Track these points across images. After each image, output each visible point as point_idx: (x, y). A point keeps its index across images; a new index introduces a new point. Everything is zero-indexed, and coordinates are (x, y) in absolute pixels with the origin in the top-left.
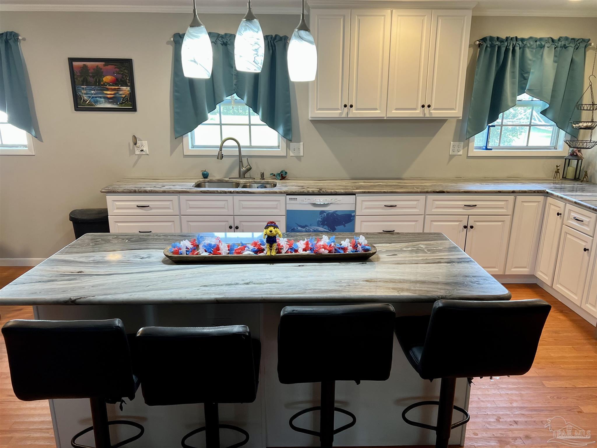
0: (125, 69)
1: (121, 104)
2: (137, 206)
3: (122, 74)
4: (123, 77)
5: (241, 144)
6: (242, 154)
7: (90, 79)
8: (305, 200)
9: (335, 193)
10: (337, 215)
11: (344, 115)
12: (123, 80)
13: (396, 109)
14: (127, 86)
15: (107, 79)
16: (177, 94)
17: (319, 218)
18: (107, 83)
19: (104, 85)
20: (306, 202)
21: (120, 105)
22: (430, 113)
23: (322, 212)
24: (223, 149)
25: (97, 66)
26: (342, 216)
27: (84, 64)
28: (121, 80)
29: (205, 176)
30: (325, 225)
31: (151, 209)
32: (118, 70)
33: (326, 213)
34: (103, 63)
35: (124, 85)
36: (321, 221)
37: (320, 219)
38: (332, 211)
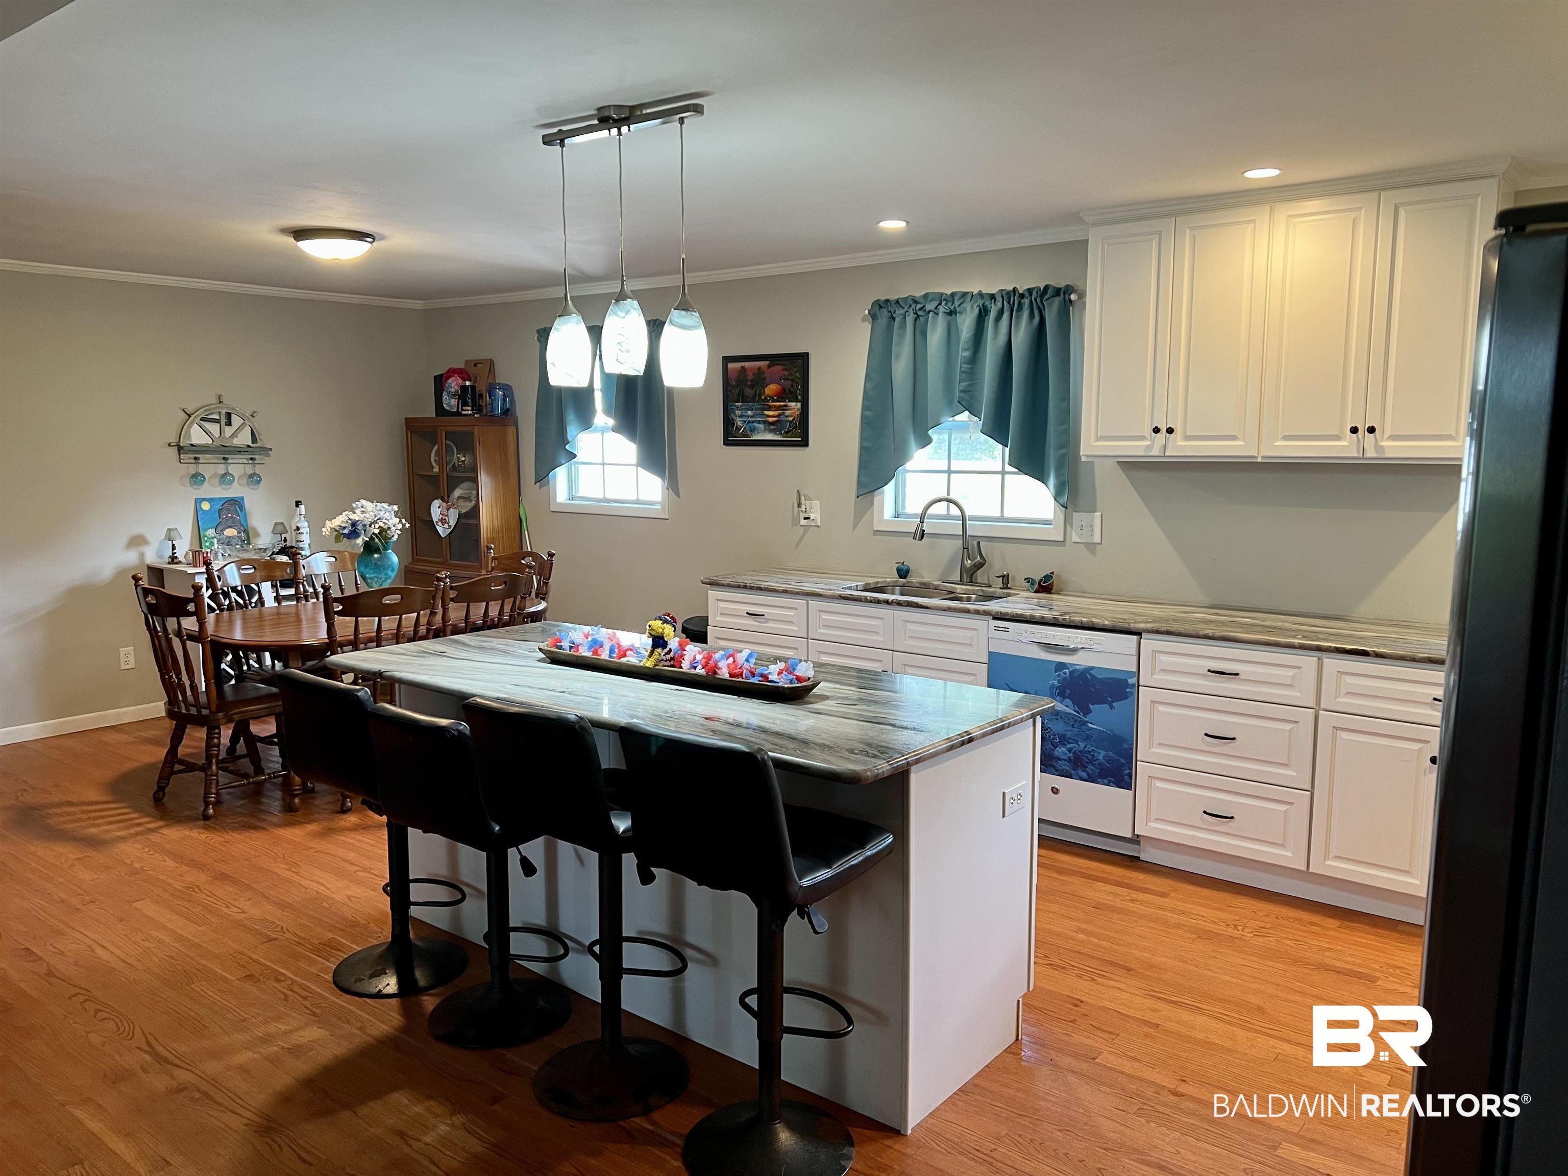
0: (796, 372)
1: (787, 433)
2: (747, 613)
3: (792, 380)
4: (792, 386)
5: (968, 513)
6: (969, 533)
7: (748, 392)
8: (1024, 634)
9: (1091, 625)
10: (1093, 677)
11: (1155, 452)
12: (792, 389)
13: (1286, 438)
14: (797, 401)
15: (771, 389)
16: (867, 413)
17: (1054, 680)
18: (769, 397)
19: (766, 400)
20: (1026, 638)
21: (785, 435)
22: (1378, 448)
23: (1061, 666)
24: (926, 520)
25: (759, 368)
26: (1103, 681)
27: (742, 367)
28: (791, 392)
29: (903, 573)
30: (1067, 697)
31: (767, 621)
32: (786, 373)
33: (1068, 669)
34: (767, 363)
35: (792, 399)
36: (1058, 688)
37: (1056, 682)
38: (1082, 667)
